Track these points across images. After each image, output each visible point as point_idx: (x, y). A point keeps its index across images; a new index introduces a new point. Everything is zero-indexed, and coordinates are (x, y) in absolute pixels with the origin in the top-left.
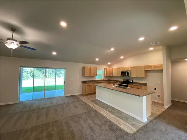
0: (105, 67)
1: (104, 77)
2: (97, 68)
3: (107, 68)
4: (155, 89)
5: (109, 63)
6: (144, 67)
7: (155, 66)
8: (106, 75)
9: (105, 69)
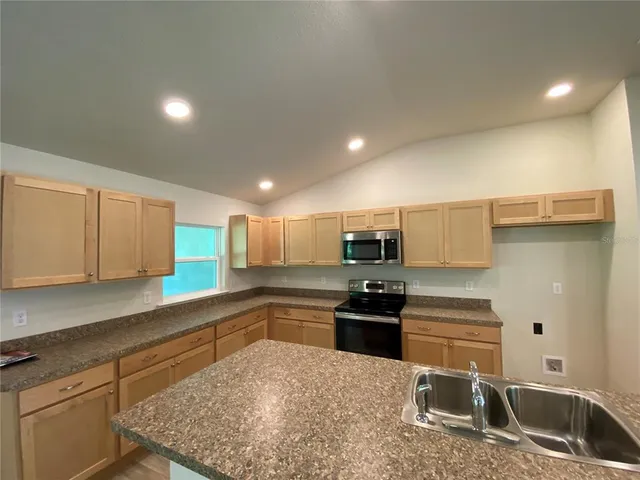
0: (235, 208)
1: (229, 278)
2: (170, 206)
3: (251, 217)
4: (538, 329)
5: (266, 185)
6: (491, 210)
7: (559, 202)
8: (242, 264)
9: (235, 221)
